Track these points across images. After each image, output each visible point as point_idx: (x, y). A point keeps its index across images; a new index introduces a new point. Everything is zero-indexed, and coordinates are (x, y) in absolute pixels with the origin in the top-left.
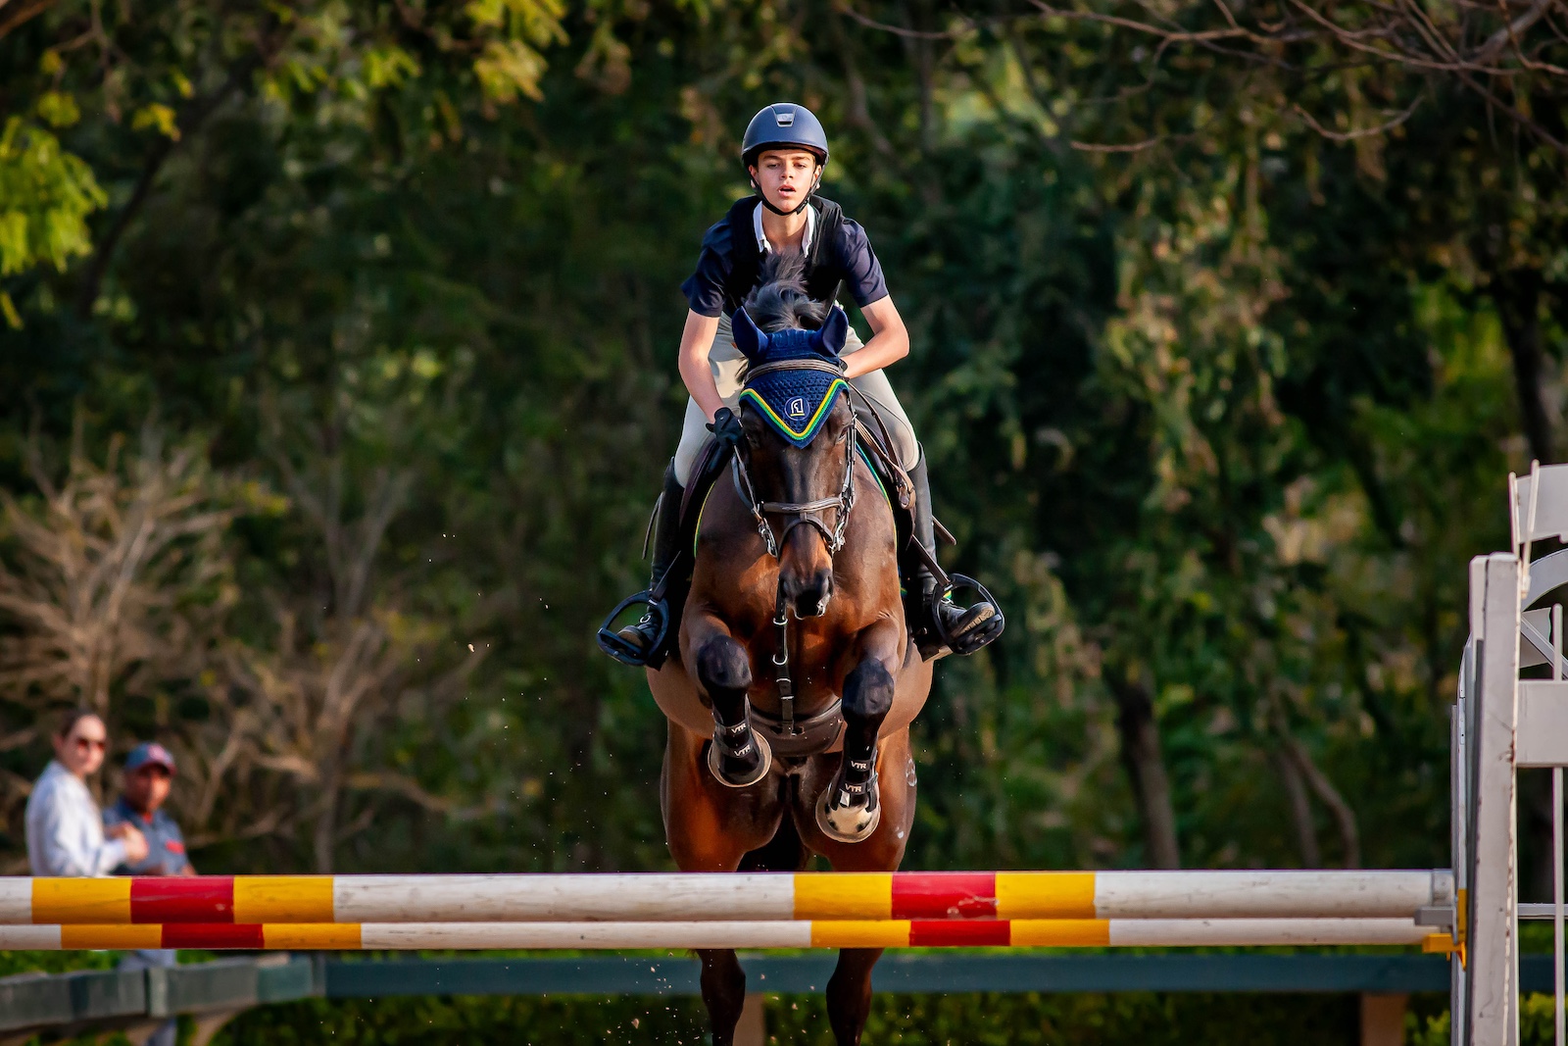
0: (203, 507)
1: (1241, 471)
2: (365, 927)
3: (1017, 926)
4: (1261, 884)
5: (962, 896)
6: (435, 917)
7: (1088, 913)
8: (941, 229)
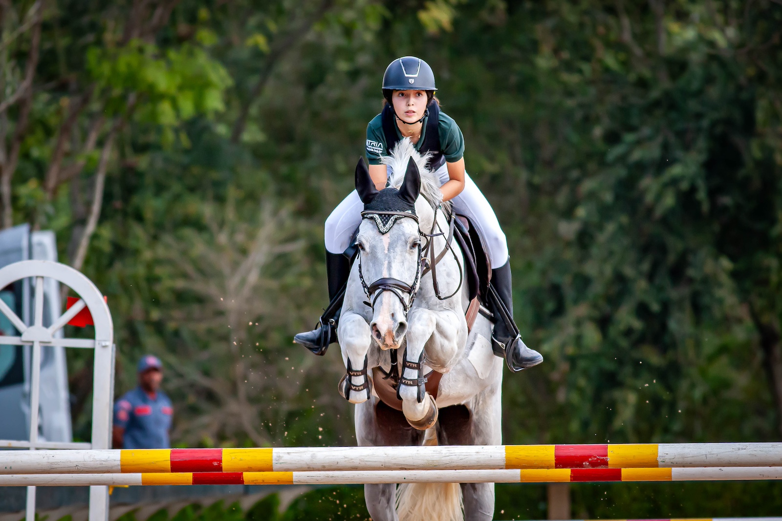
0: (293, 238)
2: (295, 474)
3: (624, 471)
4: (742, 449)
5: (590, 456)
6: (324, 468)
7: (655, 465)
8: (667, 94)
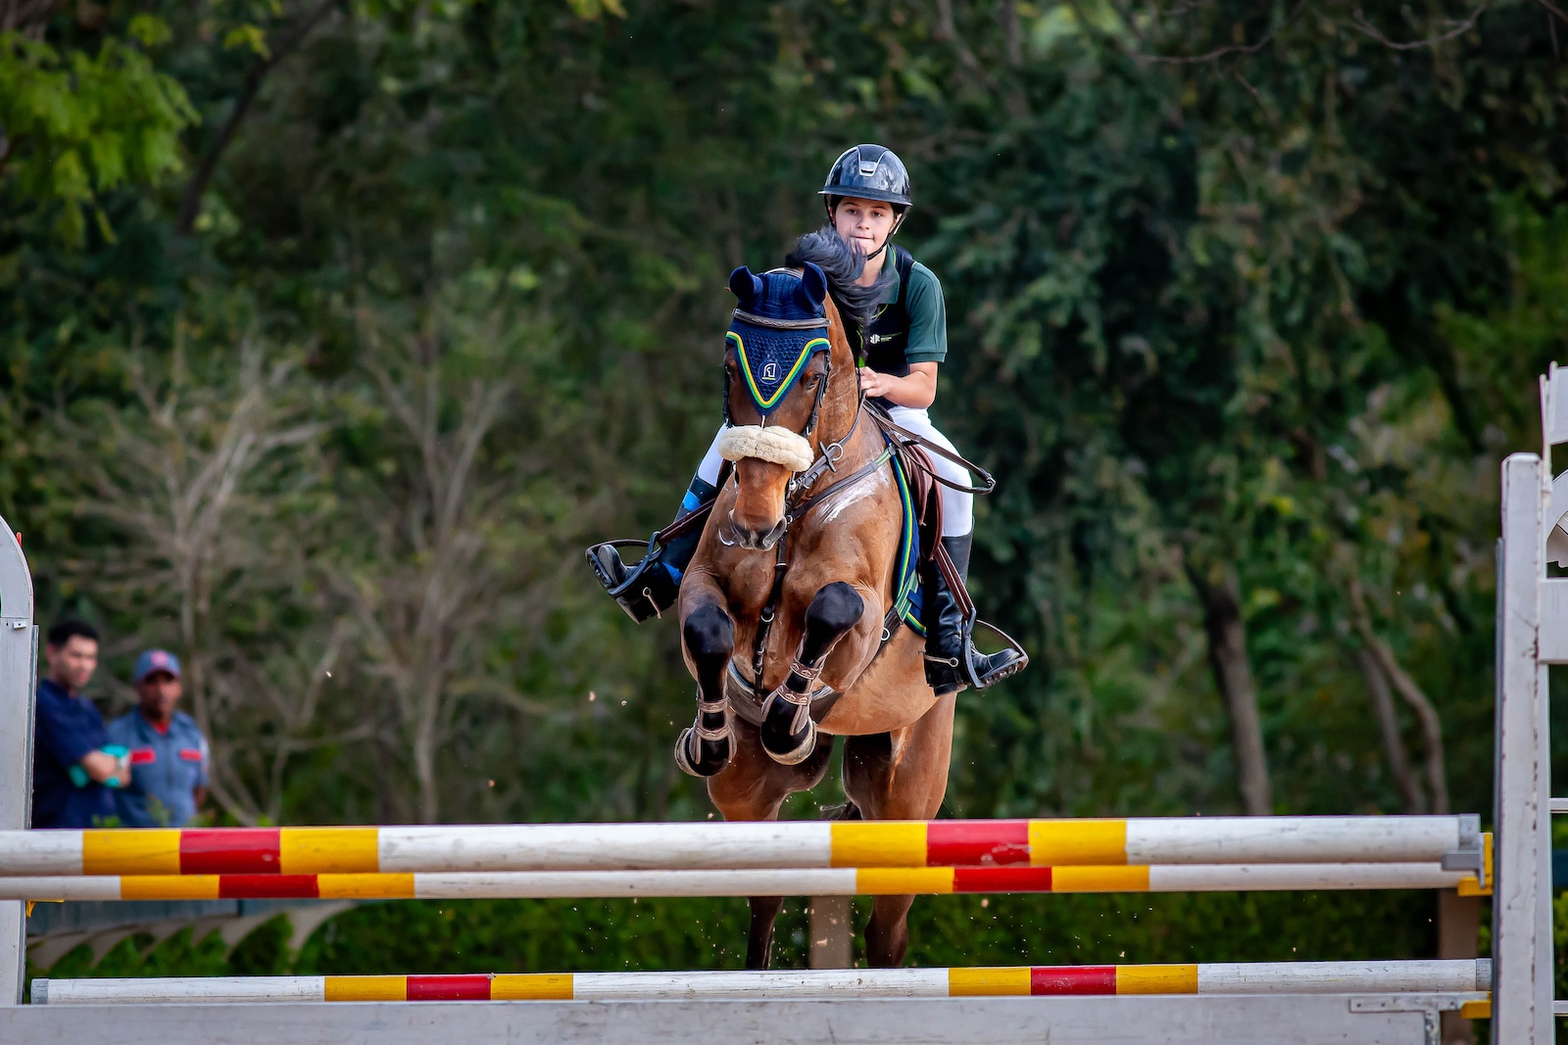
1: (1321, 377)
2: (419, 877)
3: (1058, 873)
5: (995, 844)
6: (477, 867)
7: (1120, 859)
